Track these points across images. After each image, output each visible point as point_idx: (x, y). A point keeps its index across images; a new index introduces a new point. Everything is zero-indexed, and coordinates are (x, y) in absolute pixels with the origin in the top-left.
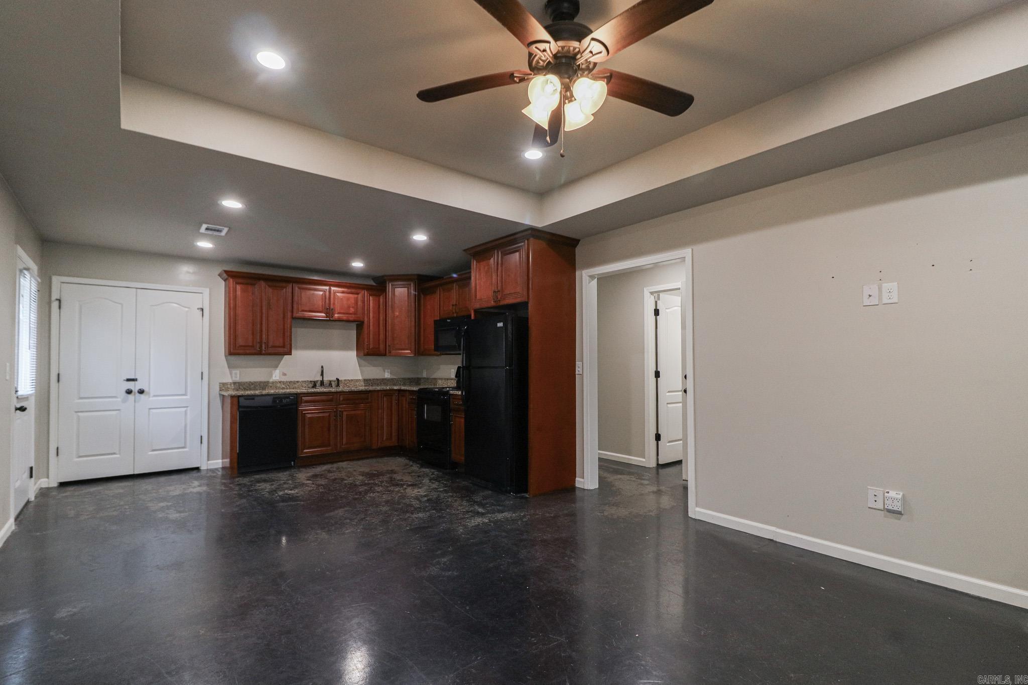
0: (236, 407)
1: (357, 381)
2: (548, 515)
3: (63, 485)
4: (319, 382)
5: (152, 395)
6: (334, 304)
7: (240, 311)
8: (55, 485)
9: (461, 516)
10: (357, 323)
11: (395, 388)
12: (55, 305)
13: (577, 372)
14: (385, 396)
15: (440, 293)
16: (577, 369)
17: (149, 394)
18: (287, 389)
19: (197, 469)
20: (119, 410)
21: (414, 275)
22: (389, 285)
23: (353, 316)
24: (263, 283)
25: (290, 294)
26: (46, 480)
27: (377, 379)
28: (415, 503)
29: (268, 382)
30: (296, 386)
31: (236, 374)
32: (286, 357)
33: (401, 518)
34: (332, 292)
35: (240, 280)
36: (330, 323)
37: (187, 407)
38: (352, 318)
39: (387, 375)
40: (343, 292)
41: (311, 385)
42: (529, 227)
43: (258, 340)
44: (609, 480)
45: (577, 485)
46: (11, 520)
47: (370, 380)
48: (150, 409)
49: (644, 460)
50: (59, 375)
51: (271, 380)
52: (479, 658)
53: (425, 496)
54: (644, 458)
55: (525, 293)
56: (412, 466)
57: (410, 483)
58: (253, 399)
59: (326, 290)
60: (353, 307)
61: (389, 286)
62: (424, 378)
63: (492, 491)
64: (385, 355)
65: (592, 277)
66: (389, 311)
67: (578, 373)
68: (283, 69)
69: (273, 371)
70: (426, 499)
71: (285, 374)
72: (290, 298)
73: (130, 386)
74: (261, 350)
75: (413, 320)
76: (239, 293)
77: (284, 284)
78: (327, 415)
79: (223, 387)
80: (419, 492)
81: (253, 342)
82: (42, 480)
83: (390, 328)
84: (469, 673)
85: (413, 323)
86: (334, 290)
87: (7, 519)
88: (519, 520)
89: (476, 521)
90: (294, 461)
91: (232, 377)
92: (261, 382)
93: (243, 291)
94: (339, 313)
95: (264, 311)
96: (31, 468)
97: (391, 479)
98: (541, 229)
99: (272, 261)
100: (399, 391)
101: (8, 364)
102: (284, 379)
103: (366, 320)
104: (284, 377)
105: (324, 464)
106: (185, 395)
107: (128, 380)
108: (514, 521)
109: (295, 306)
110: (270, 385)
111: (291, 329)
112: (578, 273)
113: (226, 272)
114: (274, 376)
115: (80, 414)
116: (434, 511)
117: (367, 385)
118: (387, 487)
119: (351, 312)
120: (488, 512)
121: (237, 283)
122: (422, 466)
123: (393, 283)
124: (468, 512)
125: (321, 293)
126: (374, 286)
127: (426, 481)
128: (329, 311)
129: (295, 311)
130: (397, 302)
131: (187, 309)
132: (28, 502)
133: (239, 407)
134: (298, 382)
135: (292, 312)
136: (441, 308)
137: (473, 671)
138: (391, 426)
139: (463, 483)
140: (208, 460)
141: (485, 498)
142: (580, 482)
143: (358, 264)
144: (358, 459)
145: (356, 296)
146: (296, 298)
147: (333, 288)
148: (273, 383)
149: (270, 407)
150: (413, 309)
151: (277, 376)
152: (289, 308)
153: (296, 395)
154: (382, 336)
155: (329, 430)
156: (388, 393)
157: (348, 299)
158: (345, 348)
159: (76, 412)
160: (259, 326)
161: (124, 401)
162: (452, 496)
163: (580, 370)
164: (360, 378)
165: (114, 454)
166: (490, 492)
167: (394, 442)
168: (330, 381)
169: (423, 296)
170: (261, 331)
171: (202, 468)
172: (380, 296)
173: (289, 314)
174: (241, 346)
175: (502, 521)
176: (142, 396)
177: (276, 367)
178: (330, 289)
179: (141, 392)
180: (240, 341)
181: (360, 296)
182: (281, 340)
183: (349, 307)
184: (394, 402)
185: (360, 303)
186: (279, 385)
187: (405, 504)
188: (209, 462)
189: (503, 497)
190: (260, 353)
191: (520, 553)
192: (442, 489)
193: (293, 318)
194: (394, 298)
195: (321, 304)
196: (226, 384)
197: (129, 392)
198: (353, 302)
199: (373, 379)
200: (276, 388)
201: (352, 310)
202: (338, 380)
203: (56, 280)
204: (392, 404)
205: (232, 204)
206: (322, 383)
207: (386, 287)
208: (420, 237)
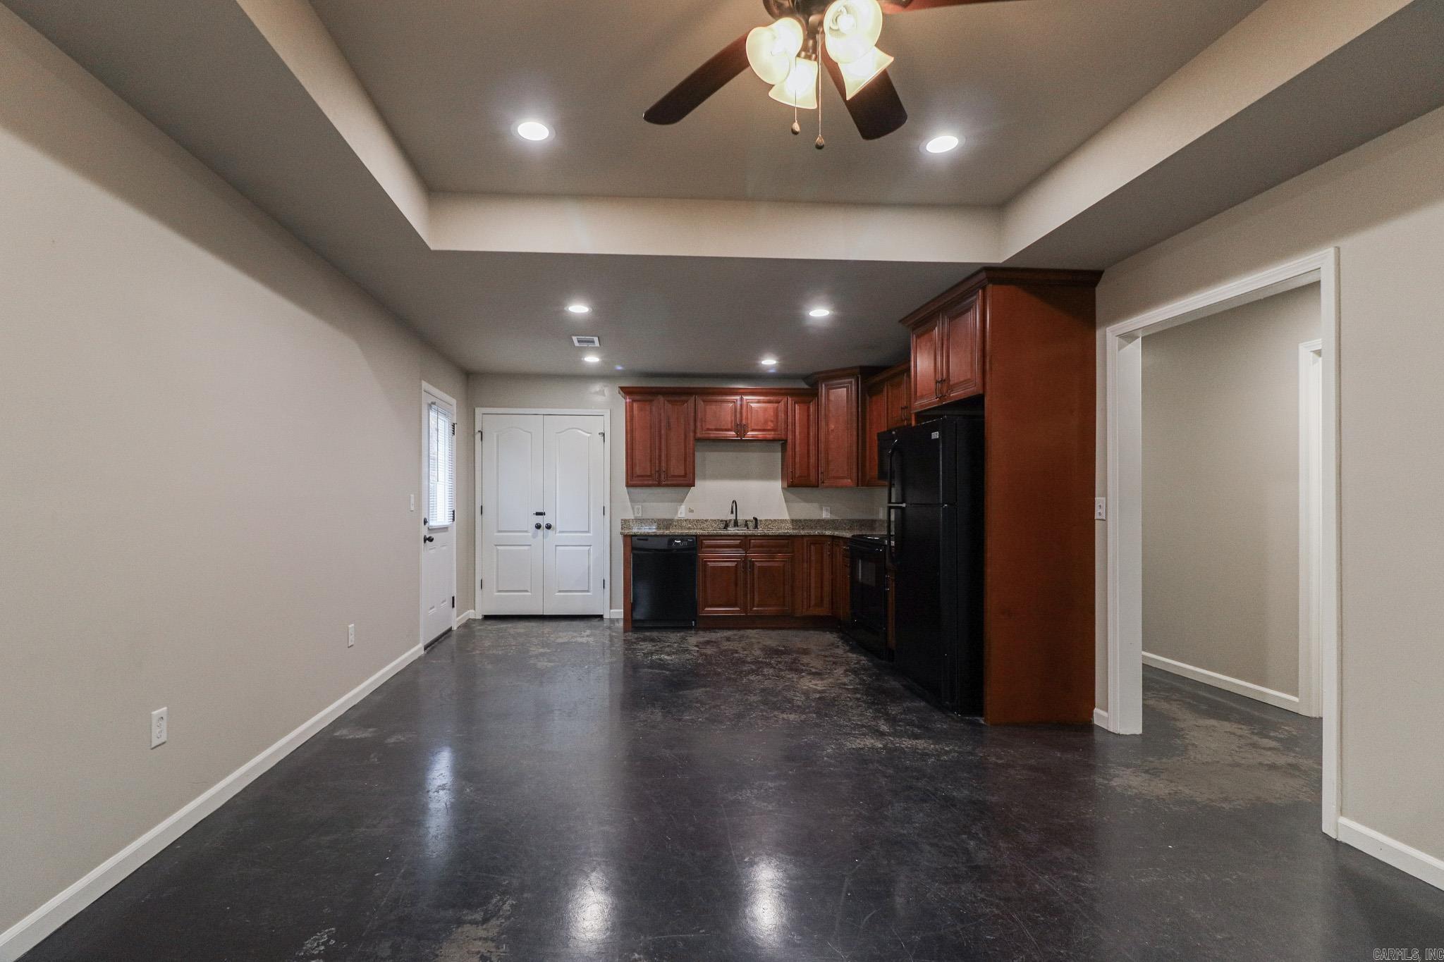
0: (629, 548)
1: (783, 521)
2: (993, 759)
3: (487, 618)
4: (733, 522)
5: (558, 530)
6: (747, 418)
7: (637, 434)
8: (480, 617)
9: (848, 730)
10: (781, 442)
11: (828, 533)
12: (478, 436)
13: (1097, 516)
14: (813, 543)
15: (887, 390)
16: (1097, 510)
17: (555, 529)
18: (694, 529)
19: (601, 617)
20: (530, 545)
21: (855, 367)
22: (821, 386)
23: (773, 433)
24: (661, 398)
25: (693, 410)
26: (473, 611)
27: (811, 520)
28: (799, 699)
29: (672, 520)
30: (705, 525)
31: (638, 509)
32: (692, 488)
33: (763, 715)
34: (745, 401)
35: (637, 397)
36: (742, 444)
37: (590, 546)
38: (770, 435)
39: (825, 515)
40: (759, 402)
41: (722, 526)
42: (979, 267)
43: (657, 469)
44: (1180, 725)
45: (1096, 722)
46: (421, 646)
47: (800, 521)
48: (556, 546)
49: (1296, 699)
50: (482, 507)
51: (676, 518)
52: (701, 931)
53: (819, 692)
54: (1297, 695)
55: (978, 381)
56: (838, 647)
57: (814, 670)
58: (647, 540)
59: (737, 400)
60: (772, 421)
61: (823, 389)
62: (881, 520)
63: (927, 701)
64: (818, 486)
65: (1129, 337)
66: (823, 424)
67: (1101, 518)
68: (549, 137)
69: (678, 507)
70: (818, 696)
71: (692, 511)
72: (693, 414)
73: (539, 519)
74: (659, 481)
75: (855, 433)
76: (636, 412)
77: (684, 398)
78: (733, 564)
79: (625, 522)
80: (816, 685)
81: (651, 471)
82: (471, 611)
83: (823, 446)
84: (673, 945)
85: (855, 438)
86: (747, 400)
87: (416, 643)
88: (934, 755)
89: (862, 743)
90: (695, 621)
91: (634, 514)
92: (665, 520)
93: (641, 410)
94: (753, 430)
95: (663, 432)
96: (453, 598)
97: (795, 661)
98: (1003, 266)
99: (676, 370)
100: (833, 537)
101: (412, 496)
102: (692, 517)
103: (790, 437)
104: (691, 513)
105: (729, 629)
106: (588, 532)
107: (538, 514)
108: (924, 755)
109: (699, 424)
110: (674, 523)
111: (694, 454)
112: (1099, 333)
113: (622, 388)
114: (679, 512)
115: (499, 547)
116: (814, 715)
117: (797, 527)
118: (781, 670)
119: (769, 428)
120: (895, 734)
121: (634, 401)
122: (852, 650)
123: (827, 383)
124: (863, 726)
125: (731, 405)
126: (806, 389)
127: (839, 671)
128: (741, 428)
129: (698, 431)
130: (832, 408)
131: (589, 435)
132: (450, 630)
133: (633, 549)
134: (706, 521)
135: (695, 432)
136: (890, 415)
137: (681, 945)
138: (822, 588)
139: (893, 683)
140: (611, 608)
141: (908, 711)
142: (1100, 717)
143: (769, 362)
144: (774, 629)
145: (776, 405)
146: (699, 416)
147: (745, 398)
148: (678, 521)
149: (664, 550)
150: (855, 418)
151: (682, 513)
152: (692, 427)
153: (694, 538)
154: (812, 460)
155: (736, 585)
156: (818, 540)
157: (765, 410)
158: (766, 476)
159: (496, 545)
160: (657, 451)
161: (534, 536)
162: (858, 699)
163: (1102, 511)
164: (787, 517)
165: (526, 591)
166: (923, 704)
167: (823, 611)
168: (746, 521)
169: (868, 398)
170: (660, 456)
171: (605, 617)
172: (810, 402)
173: (692, 434)
174: (638, 476)
175: (905, 752)
176: (549, 531)
177: (682, 501)
178: (742, 399)
179: (549, 527)
180: (638, 471)
181: (782, 404)
182: (682, 468)
183: (766, 422)
184: (826, 554)
185: (782, 416)
186: (684, 524)
187: (785, 697)
188: (612, 611)
189: (937, 716)
190: (659, 485)
191: (890, 807)
192: (852, 687)
193: (698, 440)
194: (828, 404)
195: (729, 419)
196: (628, 521)
197: (538, 527)
198: (772, 413)
199: (805, 520)
200: (682, 527)
201: (770, 425)
202: (756, 519)
203: (479, 411)
204: (822, 557)
205: (579, 309)
206: (736, 524)
207: (818, 389)
208: (819, 312)
